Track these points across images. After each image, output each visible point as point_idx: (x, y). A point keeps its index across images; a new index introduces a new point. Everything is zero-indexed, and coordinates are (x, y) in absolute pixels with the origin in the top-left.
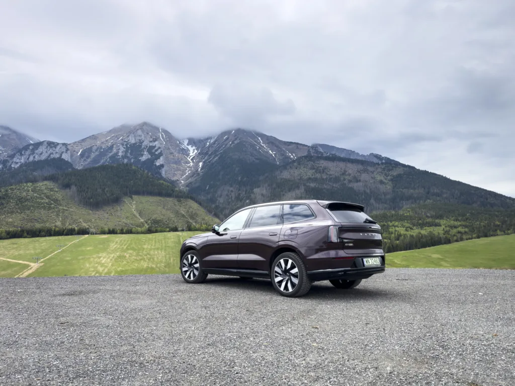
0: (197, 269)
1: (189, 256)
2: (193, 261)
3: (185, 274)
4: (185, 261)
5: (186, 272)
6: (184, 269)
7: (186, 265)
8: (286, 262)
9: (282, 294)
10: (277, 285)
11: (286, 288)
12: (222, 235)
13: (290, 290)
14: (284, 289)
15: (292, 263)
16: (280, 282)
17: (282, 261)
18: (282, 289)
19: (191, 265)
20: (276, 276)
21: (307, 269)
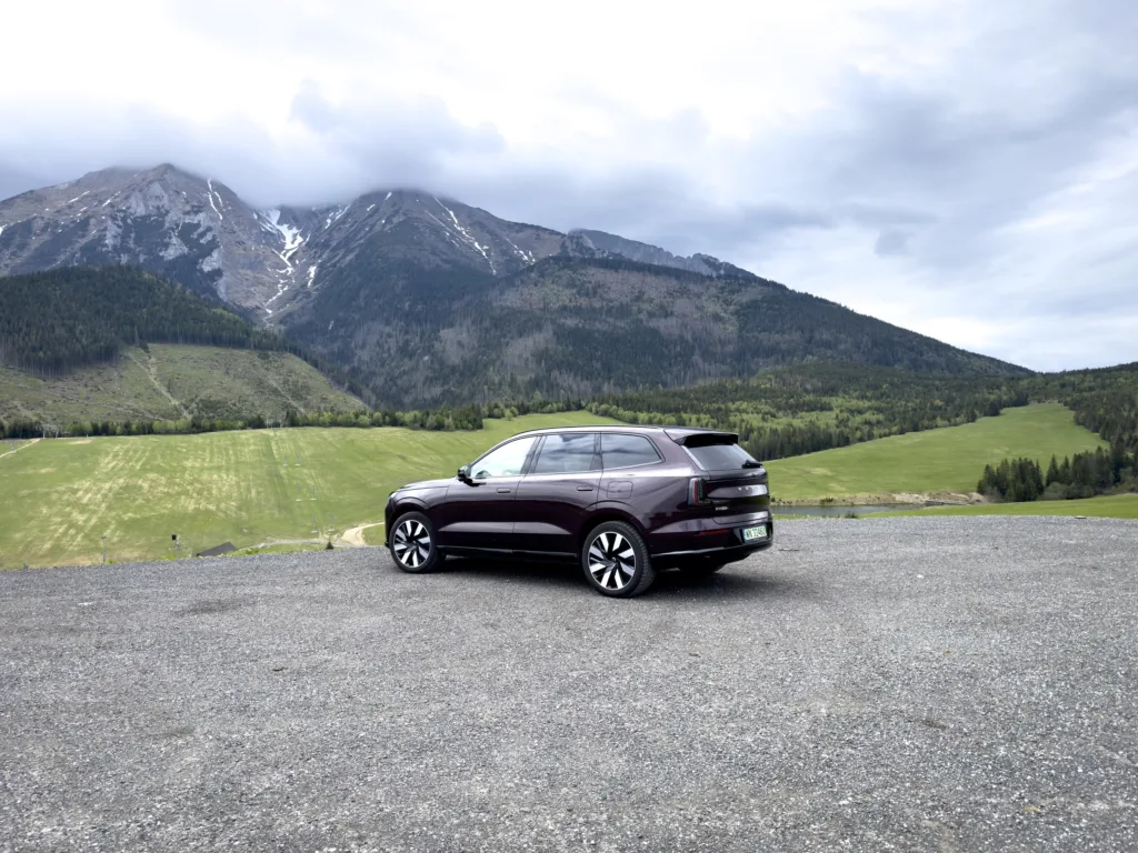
0: (425, 547)
1: (408, 523)
2: (418, 532)
3: (401, 557)
4: (399, 532)
5: (402, 552)
6: (398, 547)
7: (401, 539)
8: (611, 539)
9: (603, 593)
10: (595, 577)
11: (612, 582)
12: (477, 485)
13: (620, 585)
14: (608, 585)
15: (623, 540)
16: (600, 574)
17: (603, 537)
18: (604, 583)
19: (411, 539)
20: (593, 563)
21: (650, 552)
